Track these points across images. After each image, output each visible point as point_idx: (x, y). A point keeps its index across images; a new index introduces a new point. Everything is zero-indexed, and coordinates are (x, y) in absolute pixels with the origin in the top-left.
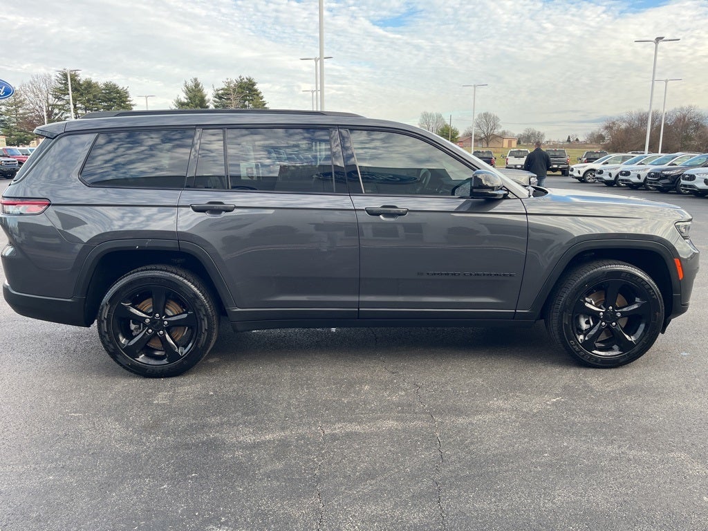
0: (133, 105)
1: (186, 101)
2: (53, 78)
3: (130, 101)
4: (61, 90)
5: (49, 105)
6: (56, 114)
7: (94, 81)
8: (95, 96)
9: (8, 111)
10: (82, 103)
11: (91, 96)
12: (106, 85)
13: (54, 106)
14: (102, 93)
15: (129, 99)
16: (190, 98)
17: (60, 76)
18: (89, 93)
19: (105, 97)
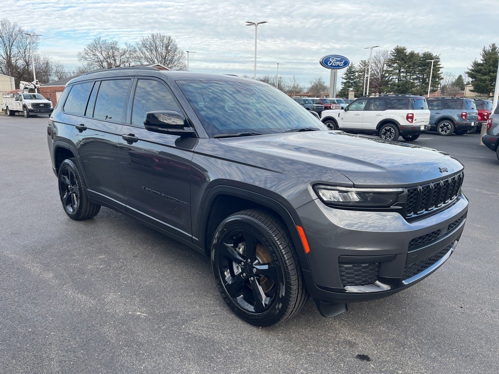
0: (441, 68)
1: (481, 62)
2: (389, 53)
3: (439, 65)
4: (393, 60)
5: (383, 71)
6: (386, 77)
7: (416, 52)
8: (414, 63)
9: (359, 75)
10: (405, 69)
11: (411, 63)
12: (424, 54)
13: (387, 71)
14: (420, 60)
15: (439, 63)
16: (485, 60)
17: (394, 51)
18: (410, 61)
19: (421, 63)
